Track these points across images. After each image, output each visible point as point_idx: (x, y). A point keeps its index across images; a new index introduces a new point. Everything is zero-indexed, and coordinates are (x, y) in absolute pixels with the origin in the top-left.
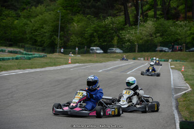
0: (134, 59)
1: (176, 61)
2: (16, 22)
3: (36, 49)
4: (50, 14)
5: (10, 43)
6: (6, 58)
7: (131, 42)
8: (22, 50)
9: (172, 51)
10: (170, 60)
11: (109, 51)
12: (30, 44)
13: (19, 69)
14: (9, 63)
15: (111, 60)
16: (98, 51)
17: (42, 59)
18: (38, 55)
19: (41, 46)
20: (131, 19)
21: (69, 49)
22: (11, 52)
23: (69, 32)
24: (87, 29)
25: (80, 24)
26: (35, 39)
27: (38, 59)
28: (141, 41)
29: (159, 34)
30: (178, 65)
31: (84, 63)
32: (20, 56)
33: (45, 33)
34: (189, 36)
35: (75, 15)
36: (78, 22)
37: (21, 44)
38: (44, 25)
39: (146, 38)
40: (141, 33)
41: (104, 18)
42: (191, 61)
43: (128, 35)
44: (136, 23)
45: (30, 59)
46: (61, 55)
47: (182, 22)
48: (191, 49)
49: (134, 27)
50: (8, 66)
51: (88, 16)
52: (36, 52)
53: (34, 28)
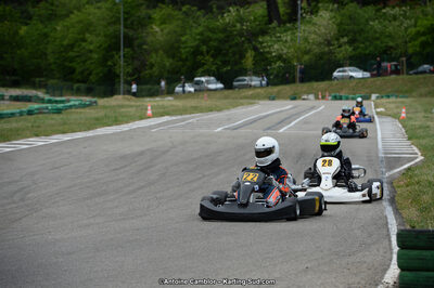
0: (294, 99)
1: (388, 97)
2: (23, 30)
3: (72, 89)
4: (99, 8)
5: (14, 78)
6: (5, 112)
7: (284, 61)
8: (40, 94)
9: (379, 75)
10: (374, 96)
11: (235, 83)
12: (59, 78)
13: (37, 136)
14: (13, 124)
15: (242, 104)
16: (212, 86)
17: (87, 110)
18: (77, 103)
19: (84, 82)
20: (282, 10)
21: (146, 83)
22: (16, 99)
23: (145, 47)
24: (183, 39)
25: (169, 28)
26: (70, 68)
27: (79, 110)
28: (306, 57)
29: (345, 39)
30: (392, 106)
31: (181, 114)
32: (36, 106)
33: (91, 51)
34: (413, 39)
35: (155, 7)
36: (163, 22)
37: (38, 79)
38: (87, 35)
39: (317, 50)
40: (306, 39)
41: (222, 10)
42: (421, 96)
43: (276, 46)
44: (293, 17)
45: (59, 111)
46: (129, 100)
47: (397, 9)
48: (421, 69)
49: (288, 25)
50: (11, 130)
51: (184, 9)
52: (72, 95)
53: (65, 43)
